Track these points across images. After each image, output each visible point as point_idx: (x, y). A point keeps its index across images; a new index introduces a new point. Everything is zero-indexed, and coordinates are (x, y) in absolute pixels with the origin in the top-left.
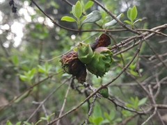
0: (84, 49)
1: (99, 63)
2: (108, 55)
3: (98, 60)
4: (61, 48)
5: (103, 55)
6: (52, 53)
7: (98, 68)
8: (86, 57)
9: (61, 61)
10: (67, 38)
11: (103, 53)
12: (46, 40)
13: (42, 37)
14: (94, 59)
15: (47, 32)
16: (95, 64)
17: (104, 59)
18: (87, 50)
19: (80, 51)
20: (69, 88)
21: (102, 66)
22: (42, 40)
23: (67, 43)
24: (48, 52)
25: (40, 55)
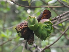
0: (32, 20)
1: (43, 30)
2: (49, 24)
3: (42, 28)
4: (19, 19)
5: (45, 25)
6: (13, 23)
7: (42, 34)
8: (33, 26)
9: (16, 29)
10: (24, 12)
11: (46, 23)
12: (8, 13)
13: (5, 11)
14: (39, 27)
15: (9, 7)
16: (40, 31)
17: (46, 27)
18: (34, 21)
19: (29, 21)
20: (24, 48)
21: (45, 32)
22: (5, 14)
23: (24, 16)
24: (10, 23)
25: (3, 24)
